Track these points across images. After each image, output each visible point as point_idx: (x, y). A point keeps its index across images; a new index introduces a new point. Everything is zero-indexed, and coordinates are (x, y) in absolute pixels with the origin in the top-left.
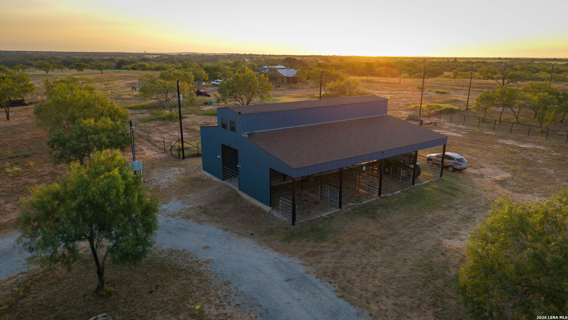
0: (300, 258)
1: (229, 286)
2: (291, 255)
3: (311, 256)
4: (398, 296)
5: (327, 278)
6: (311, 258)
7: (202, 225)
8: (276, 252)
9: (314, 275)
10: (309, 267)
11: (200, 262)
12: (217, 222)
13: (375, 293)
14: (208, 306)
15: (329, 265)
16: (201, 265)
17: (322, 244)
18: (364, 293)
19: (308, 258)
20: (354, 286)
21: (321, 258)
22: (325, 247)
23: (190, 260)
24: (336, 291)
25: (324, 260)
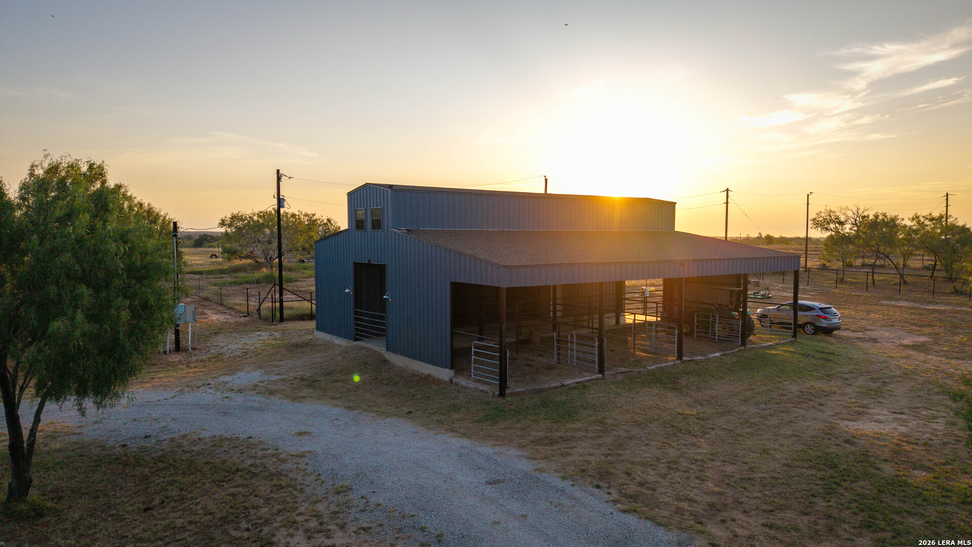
0: (521, 447)
1: (345, 496)
2: (499, 443)
3: (547, 445)
4: (772, 511)
5: (589, 480)
6: (547, 448)
7: (301, 402)
8: (465, 439)
9: (557, 474)
10: (542, 461)
11: (283, 456)
12: (334, 398)
13: (712, 506)
14: (286, 533)
15: (591, 458)
16: (284, 461)
17: (568, 426)
18: (684, 505)
19: (539, 447)
20: (658, 492)
21: (569, 448)
22: (578, 430)
23: (260, 453)
24: (615, 502)
25: (576, 450)
